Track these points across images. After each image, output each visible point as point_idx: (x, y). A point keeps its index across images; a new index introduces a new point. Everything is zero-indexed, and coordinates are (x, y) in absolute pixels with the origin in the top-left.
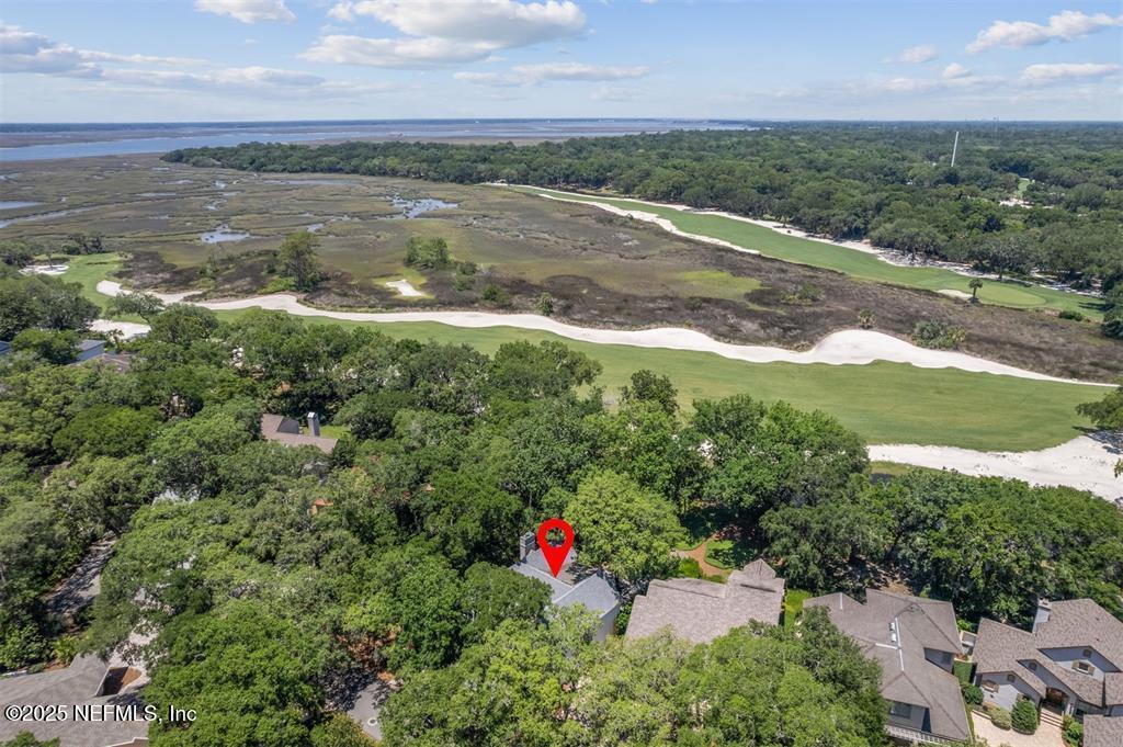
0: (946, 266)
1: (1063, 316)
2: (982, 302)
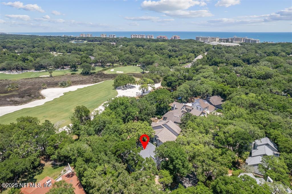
1: (72, 74)
2: (53, 76)
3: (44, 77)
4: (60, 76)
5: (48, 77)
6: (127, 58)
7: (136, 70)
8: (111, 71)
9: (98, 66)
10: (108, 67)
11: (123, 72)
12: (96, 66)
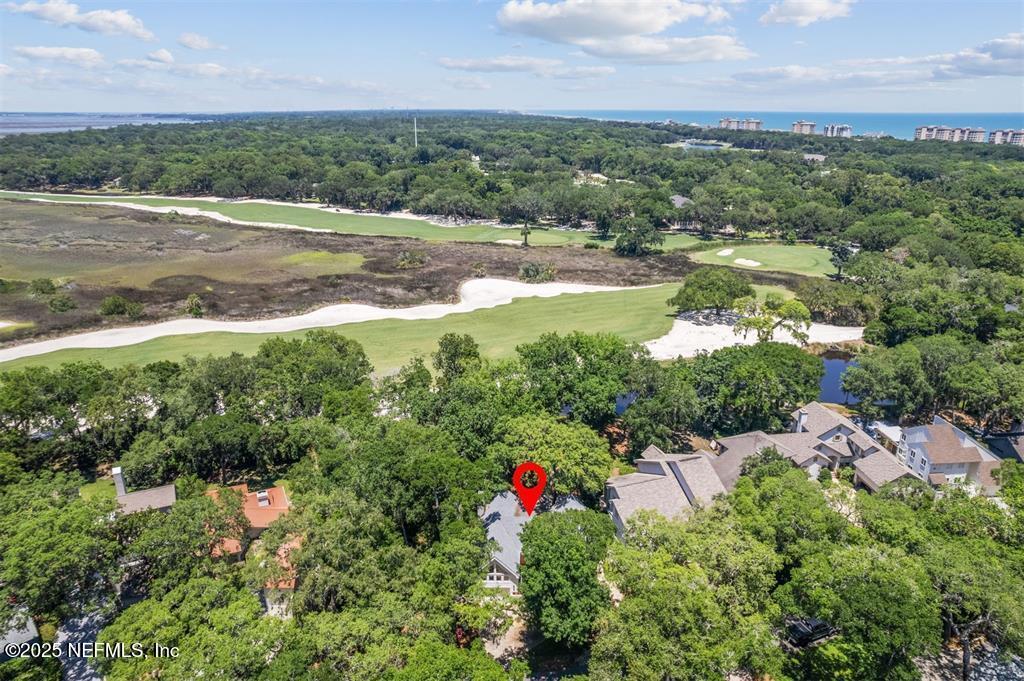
0: (483, 223)
1: (588, 246)
2: (532, 245)
3: (505, 245)
4: (546, 249)
5: (515, 246)
6: (807, 215)
7: (817, 264)
8: (718, 254)
9: (690, 230)
10: (719, 241)
11: (758, 264)
12: (685, 230)
